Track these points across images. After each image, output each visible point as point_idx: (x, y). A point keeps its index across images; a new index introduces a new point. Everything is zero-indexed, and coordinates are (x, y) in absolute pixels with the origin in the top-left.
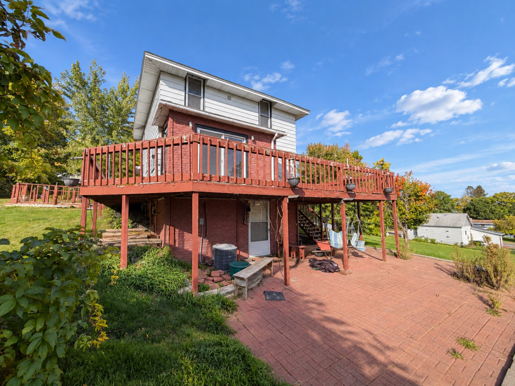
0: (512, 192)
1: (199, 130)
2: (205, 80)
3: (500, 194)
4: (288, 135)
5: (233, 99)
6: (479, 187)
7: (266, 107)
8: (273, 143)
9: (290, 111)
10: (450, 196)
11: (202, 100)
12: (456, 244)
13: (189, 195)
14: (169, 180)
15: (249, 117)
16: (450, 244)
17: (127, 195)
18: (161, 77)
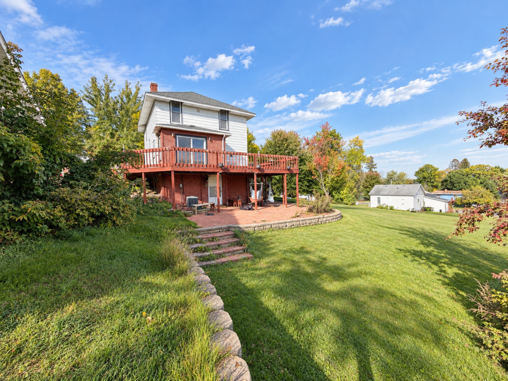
0: (487, 165)
1: (177, 136)
2: (182, 103)
3: (476, 166)
4: (233, 135)
5: (200, 111)
6: (465, 160)
7: (224, 114)
8: (223, 140)
9: (242, 115)
10: (437, 169)
11: (181, 115)
12: (408, 211)
13: (170, 172)
14: (162, 166)
15: (210, 124)
16: (404, 210)
17: (144, 173)
18: (155, 104)
